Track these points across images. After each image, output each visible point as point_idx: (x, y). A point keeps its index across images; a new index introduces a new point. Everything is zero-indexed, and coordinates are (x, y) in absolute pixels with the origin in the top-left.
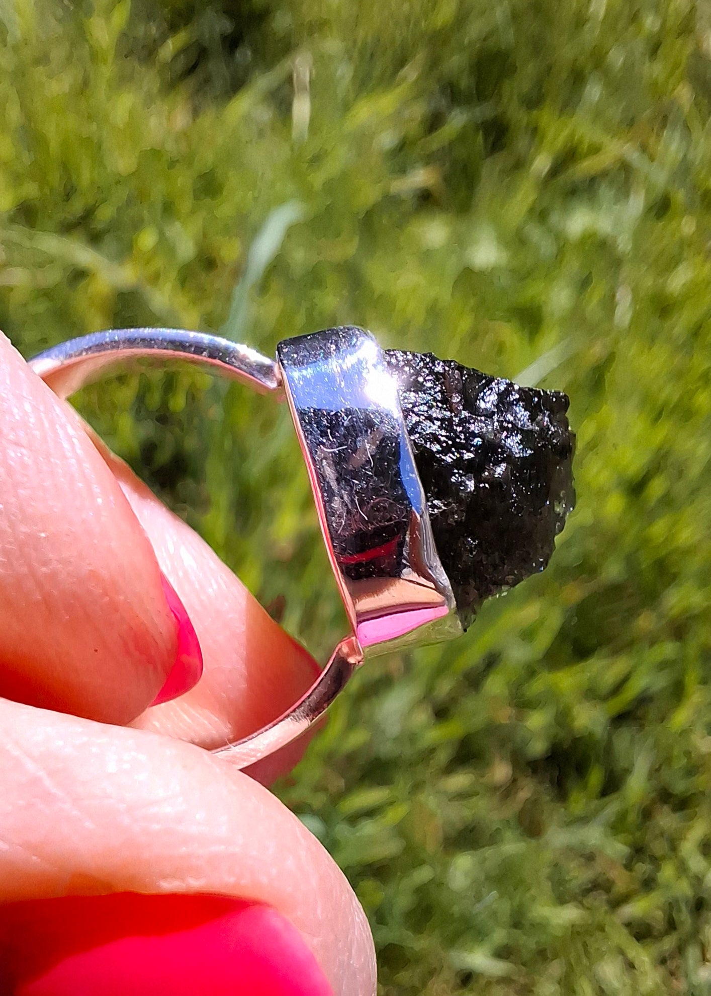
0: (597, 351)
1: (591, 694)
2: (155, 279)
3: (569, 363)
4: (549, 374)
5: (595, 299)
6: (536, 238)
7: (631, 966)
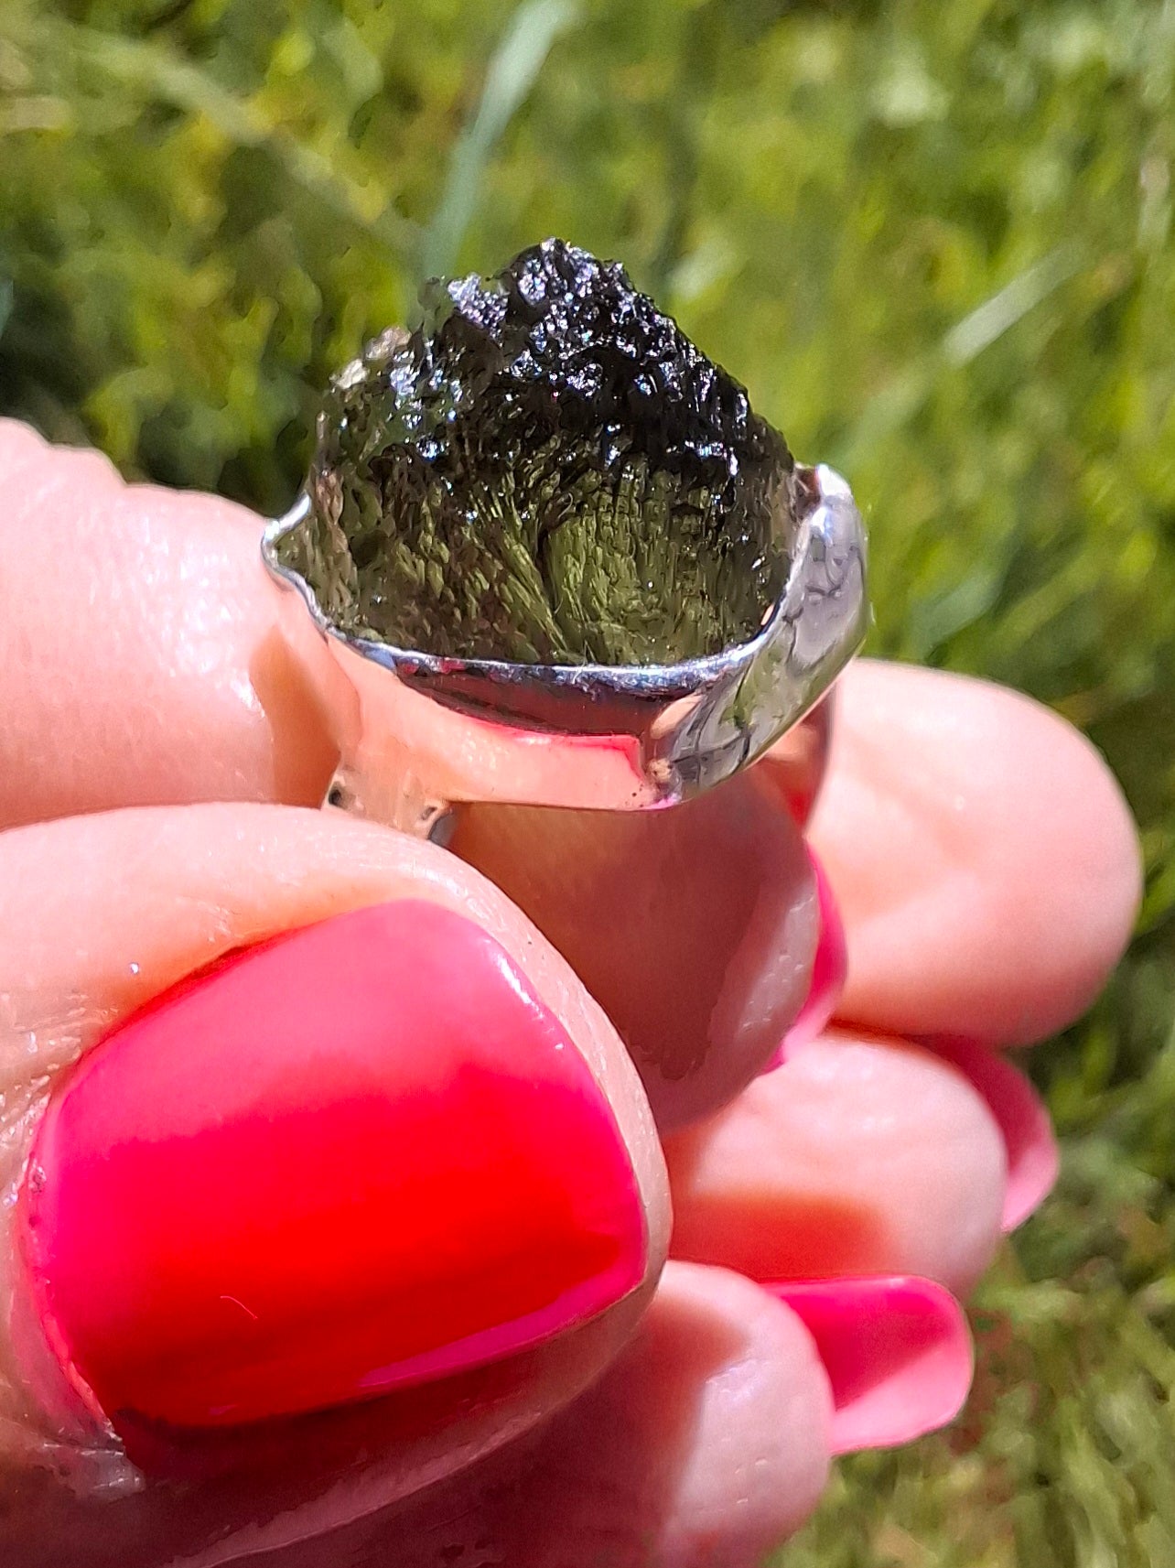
0: (1105, 279)
2: (309, 126)
3: (1058, 296)
4: (1021, 319)
5: (1105, 179)
6: (1000, 69)
7: (1160, 1394)
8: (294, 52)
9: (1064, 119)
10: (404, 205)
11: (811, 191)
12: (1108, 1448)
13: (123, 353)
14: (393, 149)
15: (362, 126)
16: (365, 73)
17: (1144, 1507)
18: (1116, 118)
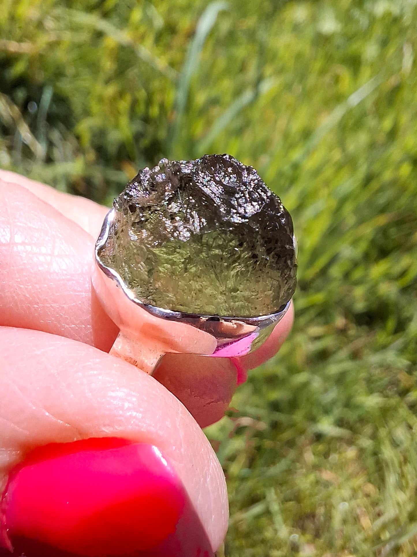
0: (393, 81)
1: (388, 277)
2: (142, 38)
5: (391, 51)
6: (357, 16)
7: (410, 427)
8: (137, 15)
9: (378, 31)
10: (172, 64)
11: (299, 56)
12: (395, 444)
13: (87, 113)
14: (168, 47)
15: (158, 38)
16: (159, 22)
17: (406, 461)
18: (395, 30)
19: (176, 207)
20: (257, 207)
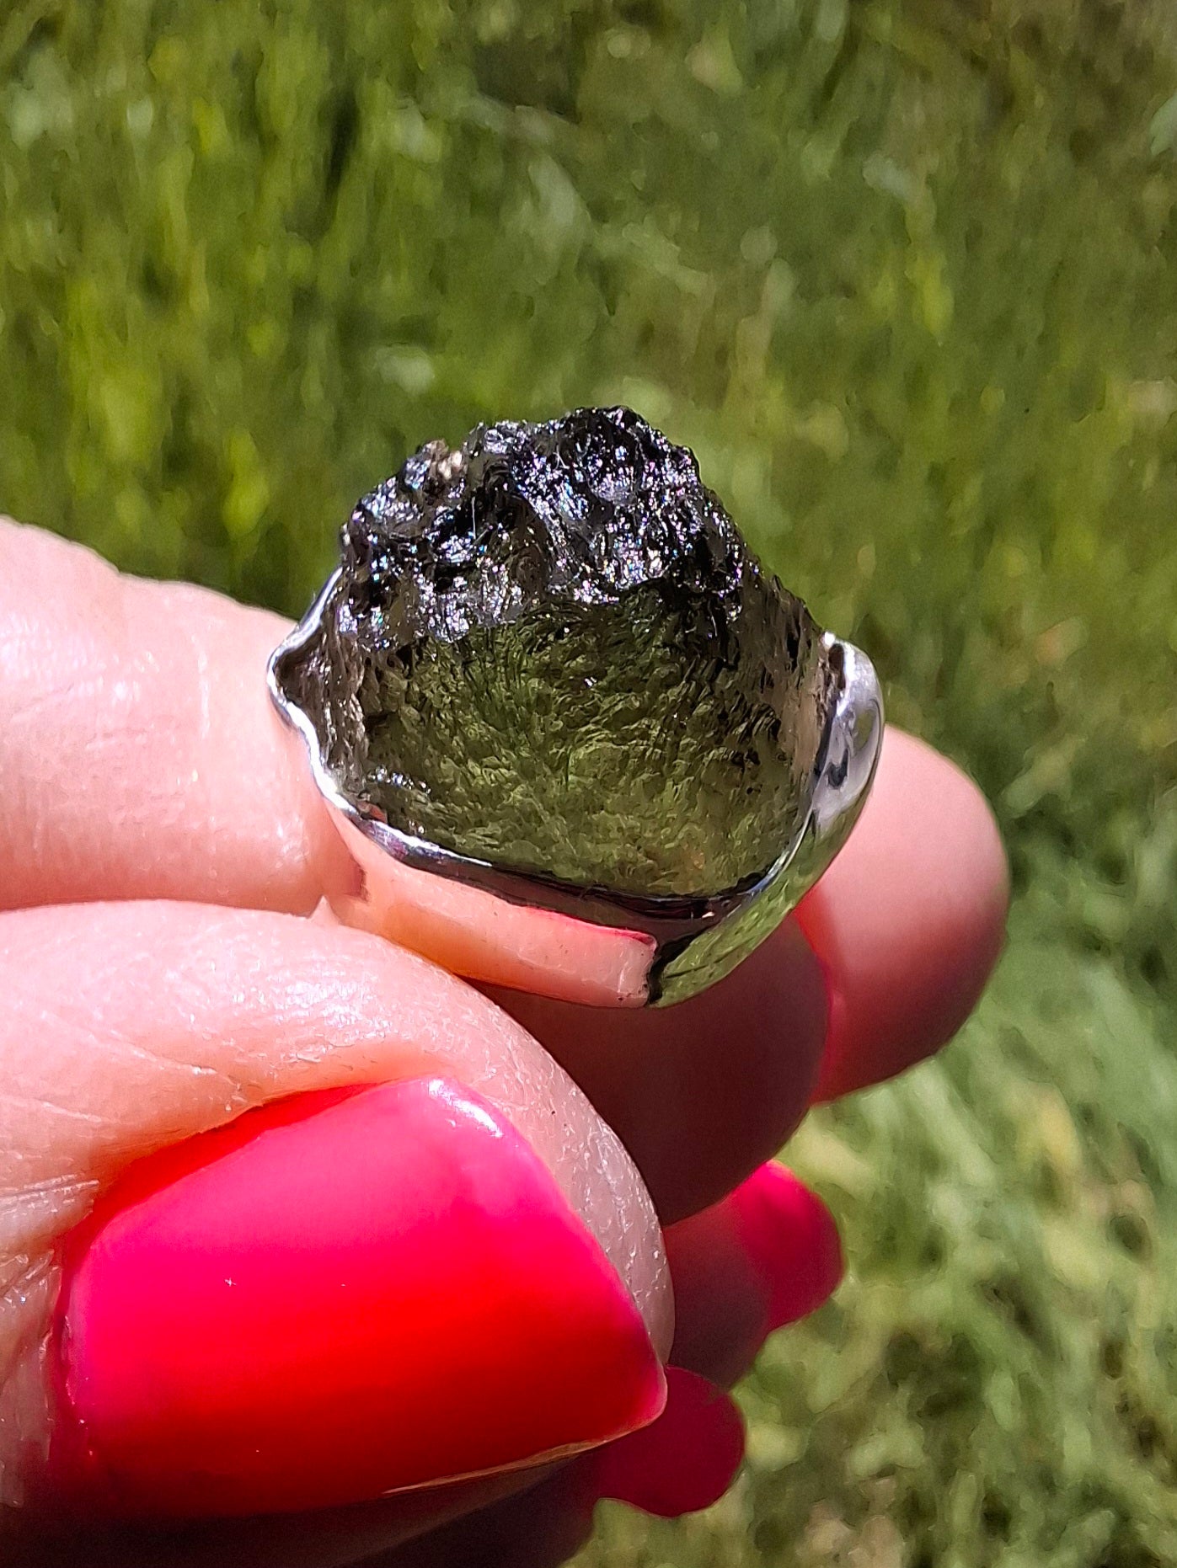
19: (460, 548)
20: (656, 564)
